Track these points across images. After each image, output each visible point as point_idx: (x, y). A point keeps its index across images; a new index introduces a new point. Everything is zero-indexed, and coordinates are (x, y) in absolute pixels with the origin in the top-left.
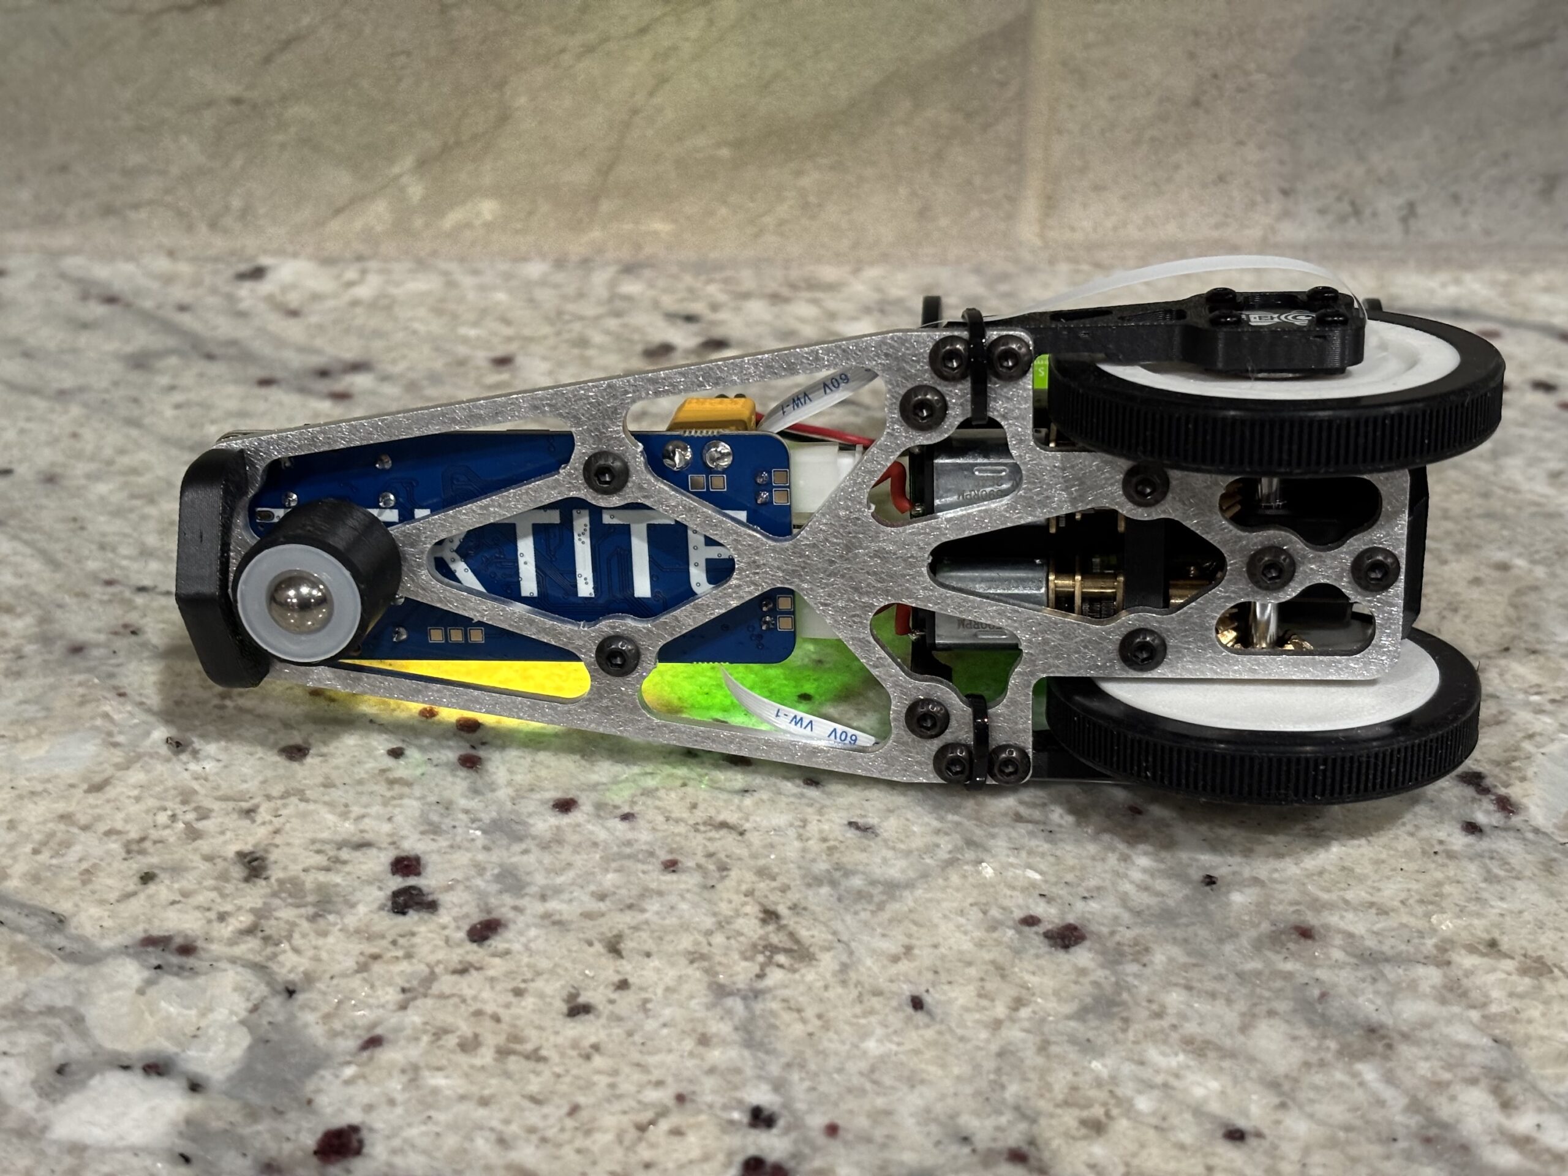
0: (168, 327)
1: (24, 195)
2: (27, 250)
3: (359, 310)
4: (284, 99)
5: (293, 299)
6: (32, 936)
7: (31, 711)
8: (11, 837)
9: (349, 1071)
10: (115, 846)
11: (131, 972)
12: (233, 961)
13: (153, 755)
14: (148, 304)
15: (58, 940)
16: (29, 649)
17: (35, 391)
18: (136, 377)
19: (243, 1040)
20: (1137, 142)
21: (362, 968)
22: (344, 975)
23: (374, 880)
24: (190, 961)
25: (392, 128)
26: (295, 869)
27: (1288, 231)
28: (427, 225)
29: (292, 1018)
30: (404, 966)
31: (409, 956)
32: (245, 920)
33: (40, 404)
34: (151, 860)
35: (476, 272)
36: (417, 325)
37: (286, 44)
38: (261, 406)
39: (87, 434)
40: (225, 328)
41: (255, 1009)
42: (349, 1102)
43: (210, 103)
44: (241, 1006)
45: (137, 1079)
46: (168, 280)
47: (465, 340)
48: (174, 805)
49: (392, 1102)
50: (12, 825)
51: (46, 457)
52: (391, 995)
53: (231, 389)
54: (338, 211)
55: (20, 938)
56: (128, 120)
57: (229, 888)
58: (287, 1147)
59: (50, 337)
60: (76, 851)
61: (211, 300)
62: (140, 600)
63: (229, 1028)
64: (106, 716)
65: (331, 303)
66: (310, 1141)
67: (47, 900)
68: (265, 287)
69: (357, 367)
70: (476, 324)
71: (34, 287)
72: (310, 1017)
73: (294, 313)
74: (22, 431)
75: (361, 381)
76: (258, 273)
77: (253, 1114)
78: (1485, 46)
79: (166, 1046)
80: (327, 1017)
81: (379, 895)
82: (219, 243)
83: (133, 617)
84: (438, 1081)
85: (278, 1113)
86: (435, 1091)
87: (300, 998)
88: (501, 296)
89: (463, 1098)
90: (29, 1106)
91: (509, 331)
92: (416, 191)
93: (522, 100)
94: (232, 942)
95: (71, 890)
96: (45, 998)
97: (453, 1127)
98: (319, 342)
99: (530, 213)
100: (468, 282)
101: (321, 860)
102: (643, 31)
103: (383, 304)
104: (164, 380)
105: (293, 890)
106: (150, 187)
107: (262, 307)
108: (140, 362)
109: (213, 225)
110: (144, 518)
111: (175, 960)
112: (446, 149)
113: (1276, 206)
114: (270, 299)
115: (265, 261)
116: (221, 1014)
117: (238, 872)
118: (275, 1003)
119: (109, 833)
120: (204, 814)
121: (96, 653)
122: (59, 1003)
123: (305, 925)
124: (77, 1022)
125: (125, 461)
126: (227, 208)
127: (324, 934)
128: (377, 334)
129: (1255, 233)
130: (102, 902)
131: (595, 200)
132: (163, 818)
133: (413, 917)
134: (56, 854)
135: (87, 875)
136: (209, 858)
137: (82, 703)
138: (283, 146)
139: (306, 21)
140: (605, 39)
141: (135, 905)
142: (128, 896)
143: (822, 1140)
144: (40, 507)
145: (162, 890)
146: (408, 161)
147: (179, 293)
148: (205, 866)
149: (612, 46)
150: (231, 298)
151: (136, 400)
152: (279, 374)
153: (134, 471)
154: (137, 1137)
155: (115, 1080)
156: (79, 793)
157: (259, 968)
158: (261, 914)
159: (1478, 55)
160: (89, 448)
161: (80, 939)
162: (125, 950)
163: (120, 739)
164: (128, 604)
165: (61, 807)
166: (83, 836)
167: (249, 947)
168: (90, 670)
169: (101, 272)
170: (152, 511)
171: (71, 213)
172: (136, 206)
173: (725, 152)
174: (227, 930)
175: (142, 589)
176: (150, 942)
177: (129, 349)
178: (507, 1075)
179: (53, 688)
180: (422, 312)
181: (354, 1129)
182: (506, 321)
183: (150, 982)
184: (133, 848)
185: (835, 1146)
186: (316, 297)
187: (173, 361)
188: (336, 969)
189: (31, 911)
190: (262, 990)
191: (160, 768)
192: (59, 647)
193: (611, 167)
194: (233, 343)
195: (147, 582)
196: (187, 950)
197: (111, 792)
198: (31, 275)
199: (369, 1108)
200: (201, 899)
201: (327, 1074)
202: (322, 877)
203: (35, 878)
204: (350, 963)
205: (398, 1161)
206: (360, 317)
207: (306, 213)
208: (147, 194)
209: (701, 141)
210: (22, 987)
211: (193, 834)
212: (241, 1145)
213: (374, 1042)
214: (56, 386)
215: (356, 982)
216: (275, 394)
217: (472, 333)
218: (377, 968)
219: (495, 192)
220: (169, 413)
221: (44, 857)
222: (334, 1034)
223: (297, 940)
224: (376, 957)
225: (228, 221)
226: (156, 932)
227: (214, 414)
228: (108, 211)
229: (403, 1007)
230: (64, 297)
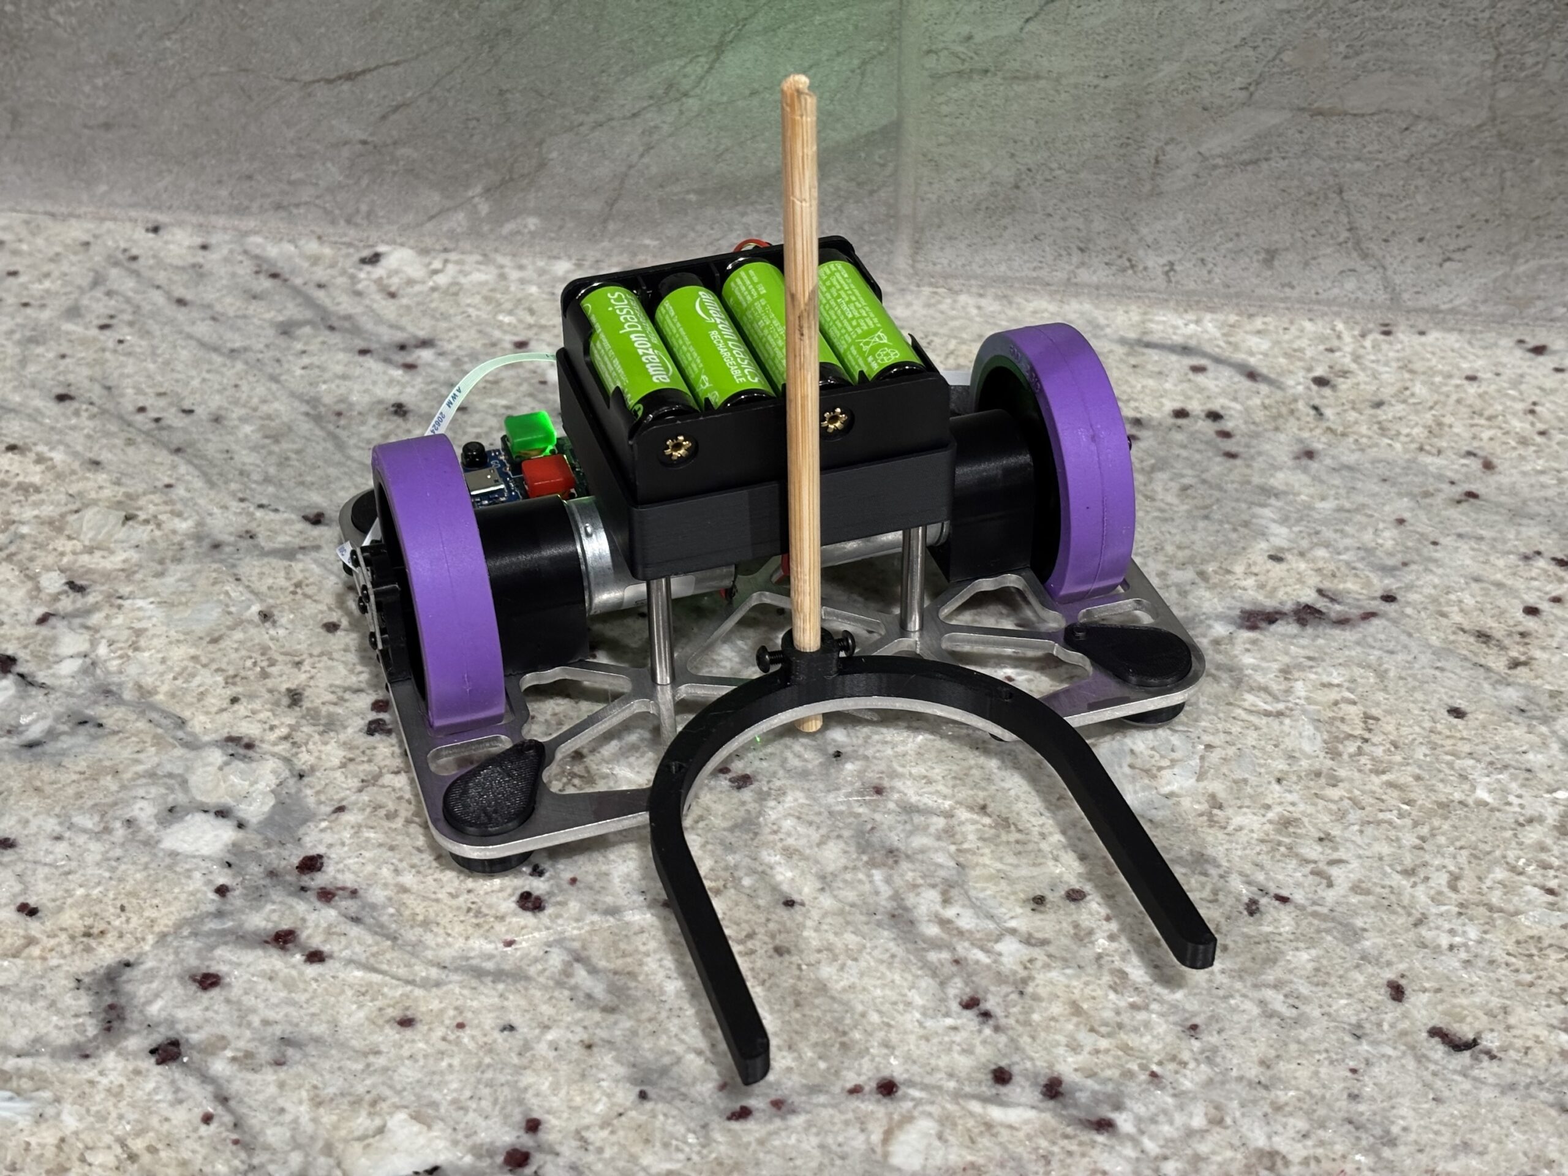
0: (309, 302)
1: (224, 193)
2: (225, 229)
3: (436, 295)
4: (395, 143)
5: (395, 283)
6: (166, 730)
7: (184, 586)
8: (162, 668)
9: (324, 824)
10: (220, 679)
11: (217, 756)
12: (274, 755)
13: (250, 622)
14: (298, 281)
15: (180, 734)
16: (188, 543)
17: (216, 349)
18: (282, 341)
19: (271, 802)
20: (977, 210)
21: (343, 766)
22: (333, 769)
23: (359, 714)
24: (250, 753)
25: (466, 166)
26: (318, 702)
27: (1084, 275)
28: (492, 231)
29: (299, 791)
30: (366, 767)
31: (370, 761)
32: (284, 731)
33: (218, 359)
34: (238, 690)
35: (521, 267)
36: (471, 310)
37: (397, 109)
38: (358, 371)
39: (245, 387)
40: (345, 304)
41: (280, 784)
42: (320, 841)
43: (346, 143)
44: (273, 781)
45: (211, 817)
46: (315, 260)
47: (500, 326)
48: (256, 655)
49: (343, 844)
50: (163, 661)
51: (216, 402)
52: (355, 783)
53: (341, 356)
54: (431, 218)
55: (160, 731)
56: (292, 150)
57: (279, 711)
58: (283, 863)
59: (230, 305)
60: (197, 680)
61: (341, 280)
62: (259, 514)
63: (264, 794)
64: (227, 593)
65: (417, 288)
66: (296, 861)
67: (177, 710)
68: (378, 271)
69: (425, 343)
70: (510, 313)
71: (226, 260)
72: (309, 792)
73: (393, 295)
74: (204, 380)
75: (426, 355)
76: (374, 259)
77: (269, 844)
78: (1219, 161)
79: (228, 801)
80: (318, 793)
81: (361, 723)
82: (352, 234)
83: (252, 526)
84: (371, 835)
85: (282, 844)
86: (367, 840)
87: (306, 780)
88: (533, 289)
89: (380, 845)
90: (151, 828)
91: (531, 320)
92: (484, 208)
93: (554, 155)
94: (275, 744)
95: (191, 704)
96: (168, 768)
97: (372, 861)
98: (405, 321)
99: (561, 228)
100: (514, 275)
101: (332, 698)
102: (634, 115)
103: (454, 291)
104: (299, 346)
105: (313, 716)
106: (306, 194)
107: (373, 288)
108: (286, 330)
109: (349, 222)
110: (270, 453)
111: (242, 751)
112: (503, 182)
113: (1076, 258)
114: (379, 281)
115: (381, 249)
116: (261, 786)
117: (285, 701)
118: (292, 782)
119: (218, 670)
120: (272, 663)
121: (228, 549)
122: (177, 771)
123: (317, 737)
124: (184, 783)
125: (265, 408)
126: (358, 211)
127: (326, 743)
128: (445, 317)
129: (1061, 275)
130: (207, 713)
131: (605, 221)
132: (249, 663)
133: (377, 736)
134: (186, 681)
135: (202, 696)
136: (270, 691)
137: (214, 584)
138: (394, 173)
139: (409, 94)
140: (611, 119)
141: (225, 716)
142: (222, 710)
143: (566, 886)
144: (208, 440)
145: (241, 709)
146: (478, 189)
147: (321, 274)
148: (267, 696)
149: (614, 123)
150: (353, 278)
151: (278, 361)
152: (374, 346)
153: (269, 417)
154: (205, 851)
155: (199, 817)
156: (204, 643)
157: (287, 761)
158: (293, 728)
159: (1215, 167)
160: (244, 397)
161: (193, 734)
162: (216, 744)
163: (233, 609)
164: (251, 515)
165: (193, 651)
166: (203, 671)
167: (283, 748)
168: (221, 561)
169: (272, 251)
170: (276, 448)
171: (255, 206)
172: (297, 206)
173: (692, 197)
174: (273, 736)
175: (261, 506)
176: (231, 739)
177: (280, 318)
178: (408, 835)
179: (199, 571)
180: (477, 299)
181: (320, 857)
182: (532, 312)
183: (226, 764)
184: (230, 680)
185: (572, 890)
186: (411, 282)
187: (307, 330)
188: (328, 765)
189: (166, 714)
190: (287, 773)
191: (253, 631)
192: (206, 543)
193: (616, 200)
194: (348, 317)
195: (265, 502)
196: (249, 746)
197: (223, 644)
198: (225, 251)
199: (330, 846)
200: (263, 716)
201: (311, 825)
202: (332, 709)
203: (173, 695)
204: (336, 762)
205: (339, 876)
206: (436, 302)
207: (409, 218)
208: (305, 198)
209: (676, 188)
210: (156, 760)
211: (264, 675)
212: (259, 859)
213: (341, 809)
214: (229, 345)
215: (338, 774)
216: (369, 362)
217: (507, 319)
218: (351, 766)
219: (536, 212)
220: (299, 372)
221: (179, 682)
222: (320, 803)
223: (311, 746)
224: (351, 760)
225: (358, 219)
226: (234, 734)
227: (327, 376)
228: (278, 207)
229: (360, 790)
230: (245, 270)
